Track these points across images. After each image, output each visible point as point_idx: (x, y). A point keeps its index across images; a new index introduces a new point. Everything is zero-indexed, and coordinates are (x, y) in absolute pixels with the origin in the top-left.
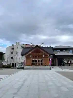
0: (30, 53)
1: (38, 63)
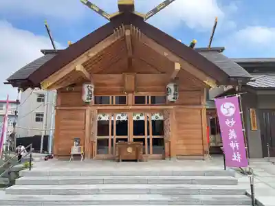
0: (78, 65)
1: (135, 140)
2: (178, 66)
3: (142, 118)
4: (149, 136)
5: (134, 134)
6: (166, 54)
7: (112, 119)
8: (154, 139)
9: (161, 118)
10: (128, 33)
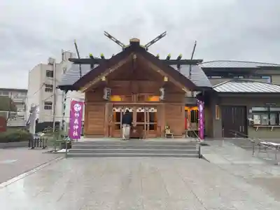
0: (103, 77)
1: (138, 125)
2: (166, 79)
3: (142, 111)
4: (147, 123)
5: (137, 121)
6: (159, 71)
7: (123, 111)
8: (150, 125)
9: (156, 111)
10: (135, 57)
